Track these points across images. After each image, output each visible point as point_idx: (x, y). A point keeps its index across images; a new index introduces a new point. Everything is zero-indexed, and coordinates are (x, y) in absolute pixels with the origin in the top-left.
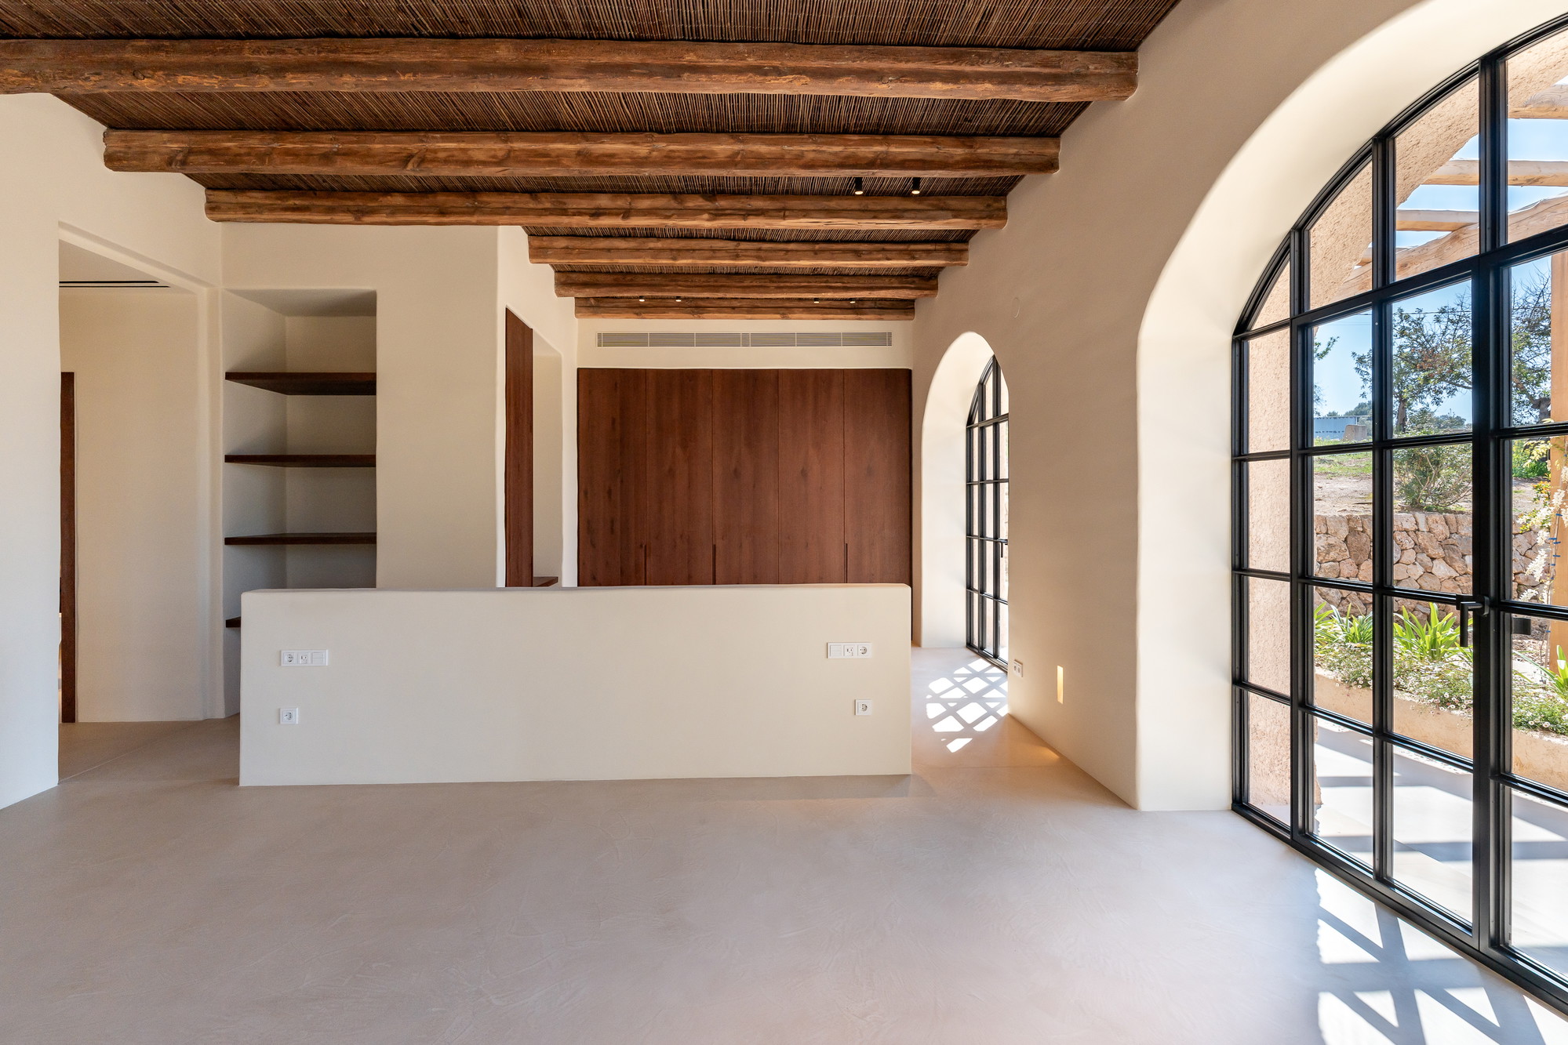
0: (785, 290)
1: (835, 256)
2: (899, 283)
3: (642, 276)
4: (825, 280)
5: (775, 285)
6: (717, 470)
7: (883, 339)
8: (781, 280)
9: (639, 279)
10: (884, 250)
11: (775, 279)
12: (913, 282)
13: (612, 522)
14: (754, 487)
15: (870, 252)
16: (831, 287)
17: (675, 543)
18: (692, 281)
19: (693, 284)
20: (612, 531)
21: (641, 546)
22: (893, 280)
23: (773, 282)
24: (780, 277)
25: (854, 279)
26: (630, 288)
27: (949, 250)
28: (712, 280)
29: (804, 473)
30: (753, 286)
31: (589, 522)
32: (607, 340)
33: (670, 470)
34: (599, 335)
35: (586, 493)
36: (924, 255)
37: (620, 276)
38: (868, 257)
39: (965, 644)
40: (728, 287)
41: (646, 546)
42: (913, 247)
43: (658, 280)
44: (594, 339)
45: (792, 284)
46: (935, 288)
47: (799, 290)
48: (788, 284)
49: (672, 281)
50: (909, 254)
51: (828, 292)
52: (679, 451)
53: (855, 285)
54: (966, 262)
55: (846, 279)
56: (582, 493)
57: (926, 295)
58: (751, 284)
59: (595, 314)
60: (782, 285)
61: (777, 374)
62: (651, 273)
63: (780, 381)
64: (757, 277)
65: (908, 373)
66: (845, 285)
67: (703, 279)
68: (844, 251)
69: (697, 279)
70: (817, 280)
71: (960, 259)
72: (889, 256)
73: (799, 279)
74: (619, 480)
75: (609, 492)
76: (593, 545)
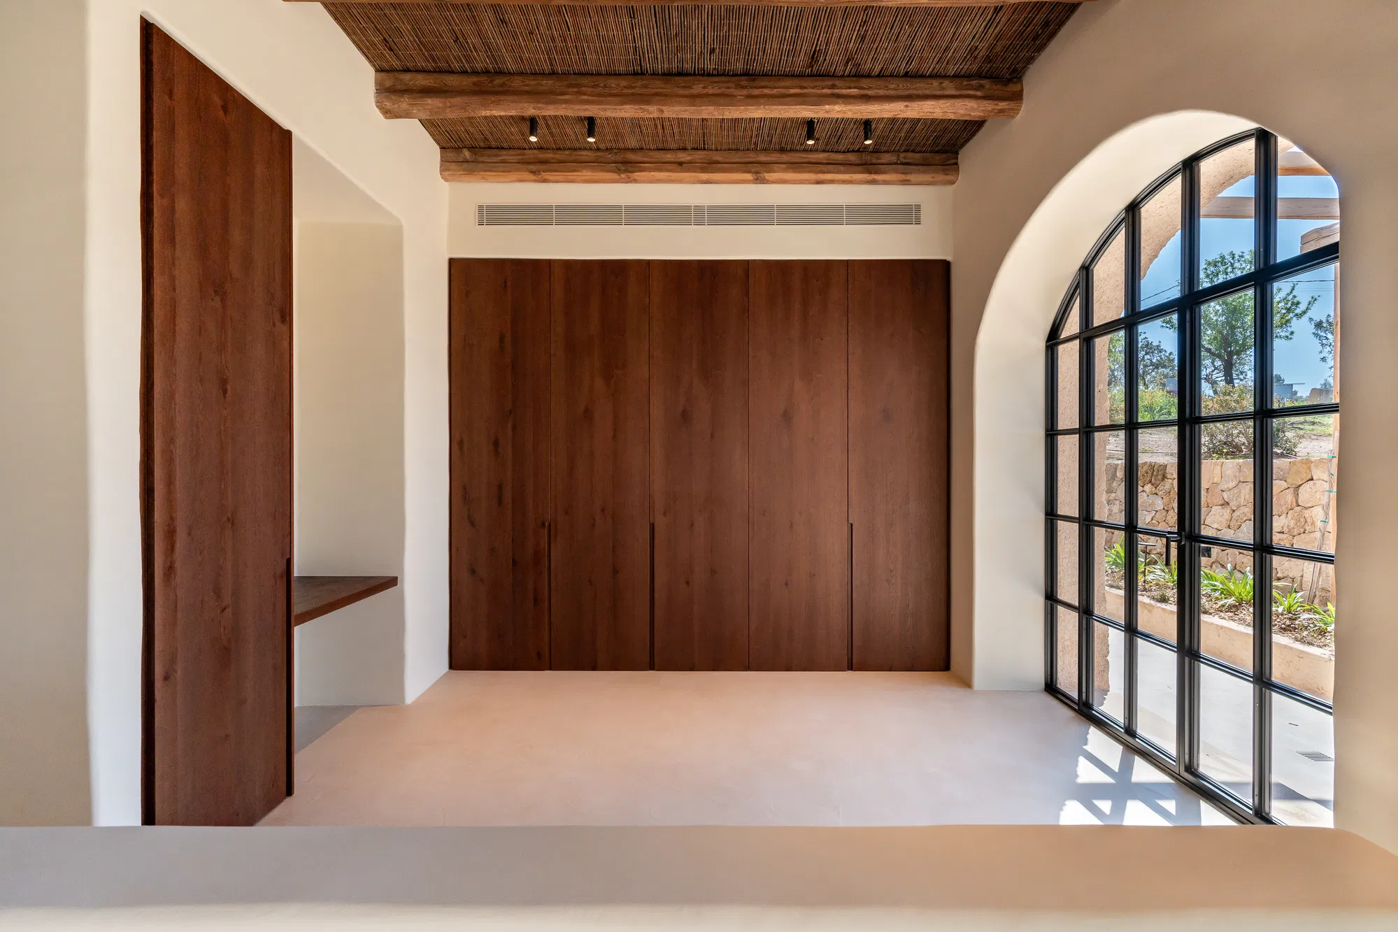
0: (762, 101)
2: (957, 89)
3: (521, 78)
4: (830, 83)
5: (745, 92)
6: (657, 411)
7: (908, 215)
8: (757, 83)
9: (517, 83)
11: (744, 83)
12: (981, 87)
13: (500, 487)
14: (712, 436)
16: (839, 96)
17: (594, 520)
18: (605, 86)
19: (607, 90)
20: (500, 501)
21: (543, 525)
22: (946, 83)
23: (743, 87)
24: (754, 80)
25: (880, 83)
26: (502, 98)
28: (639, 84)
29: (787, 417)
30: (707, 95)
31: (465, 488)
32: (492, 216)
33: (586, 411)
34: (481, 208)
35: (461, 443)
37: (483, 78)
39: (1044, 686)
40: (666, 95)
41: (550, 525)
43: (548, 83)
44: (473, 215)
45: (775, 91)
46: (1017, 97)
47: (786, 99)
48: (767, 91)
49: (570, 86)
51: (835, 104)
52: (599, 383)
53: (881, 92)
55: (865, 82)
56: (456, 447)
57: (1001, 111)
58: (705, 91)
59: (470, 172)
60: (756, 92)
61: (746, 266)
62: (535, 74)
63: (751, 280)
64: (716, 79)
65: (946, 265)
66: (863, 92)
67: (624, 83)
69: (613, 82)
70: (819, 83)
73: (788, 82)
74: (510, 425)
75: (496, 444)
76: (472, 524)
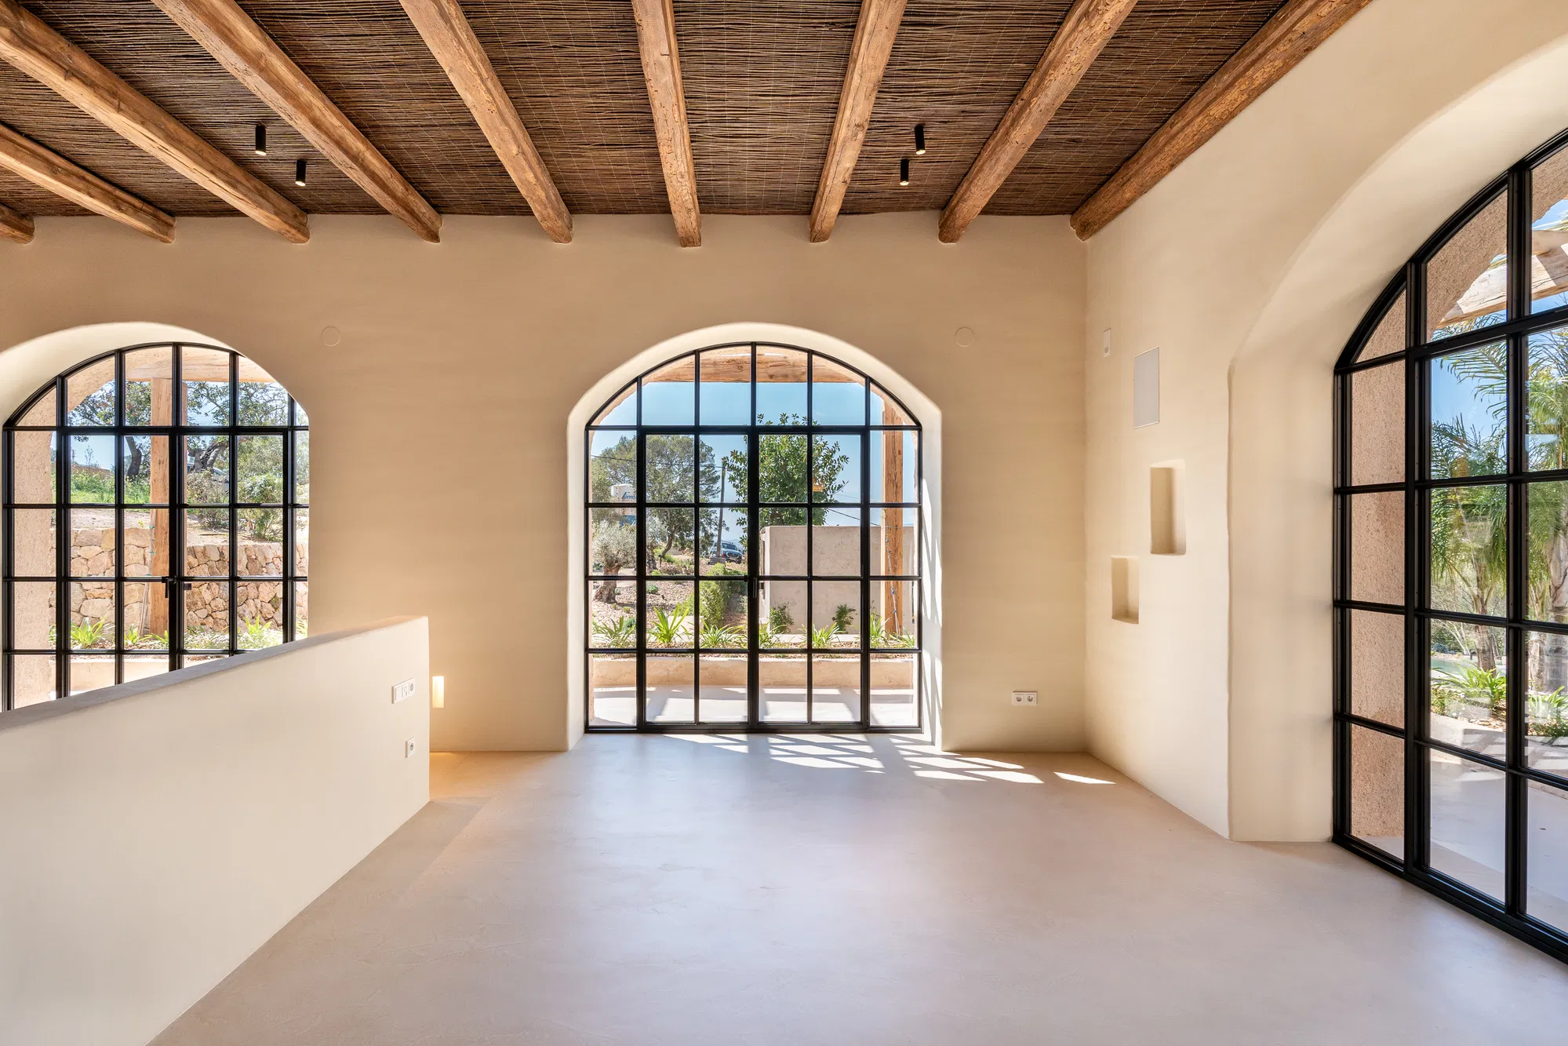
1: (20, 155)
10: (83, 178)
15: (70, 174)
27: (155, 216)
36: (131, 210)
38: (64, 178)
42: (118, 193)
50: (115, 201)
54: (170, 240)
68: (34, 154)
71: (167, 234)
72: (92, 191)
